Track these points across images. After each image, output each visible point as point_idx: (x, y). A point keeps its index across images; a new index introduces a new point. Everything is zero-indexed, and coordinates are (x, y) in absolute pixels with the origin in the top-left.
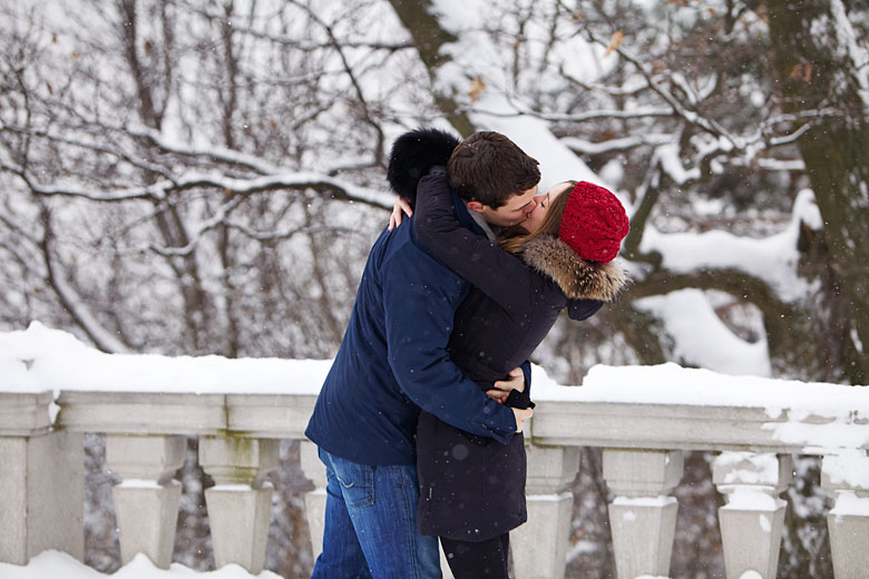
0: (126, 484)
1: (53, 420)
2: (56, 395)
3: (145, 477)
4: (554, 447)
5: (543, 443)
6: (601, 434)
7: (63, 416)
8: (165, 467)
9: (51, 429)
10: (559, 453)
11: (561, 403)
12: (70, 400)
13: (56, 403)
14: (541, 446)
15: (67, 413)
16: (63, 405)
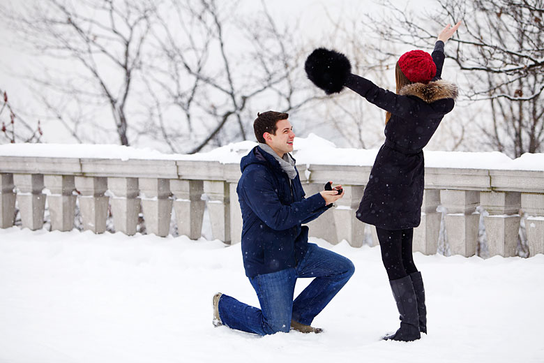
0: (339, 207)
1: (308, 178)
2: (308, 166)
3: (346, 205)
4: (501, 192)
5: (496, 190)
6: (518, 186)
7: (312, 176)
8: (353, 200)
9: (308, 182)
10: (503, 195)
11: (501, 171)
12: (313, 169)
13: (309, 170)
14: (496, 192)
15: (313, 175)
16: (311, 171)
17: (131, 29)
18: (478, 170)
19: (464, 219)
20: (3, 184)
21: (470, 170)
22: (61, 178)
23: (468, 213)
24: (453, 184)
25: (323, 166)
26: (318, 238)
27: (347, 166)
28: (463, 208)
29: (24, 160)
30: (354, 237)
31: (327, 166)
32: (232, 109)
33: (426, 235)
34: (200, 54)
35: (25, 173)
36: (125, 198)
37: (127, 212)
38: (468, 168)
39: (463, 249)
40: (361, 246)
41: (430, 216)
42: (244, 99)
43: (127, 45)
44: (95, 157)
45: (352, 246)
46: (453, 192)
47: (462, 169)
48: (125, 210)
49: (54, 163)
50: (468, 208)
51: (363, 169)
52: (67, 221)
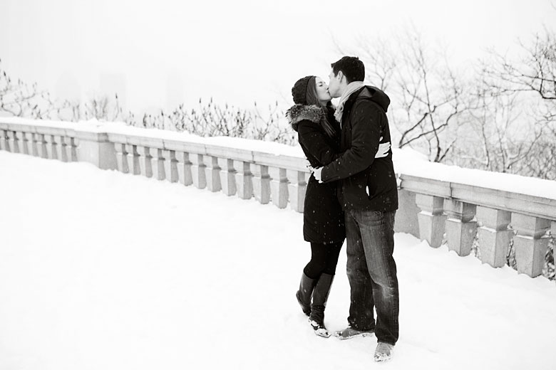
0: (422, 212)
2: (399, 176)
3: (429, 211)
8: (434, 208)
12: (403, 178)
13: (400, 179)
15: (403, 183)
16: (402, 180)
17: (385, 73)
18: (551, 200)
19: (533, 243)
20: (213, 163)
21: (543, 199)
22: (242, 163)
23: (537, 238)
24: (525, 209)
25: (411, 176)
26: (406, 233)
27: (430, 179)
28: (533, 232)
29: (222, 148)
30: (433, 239)
31: (414, 177)
32: (428, 112)
33: (496, 251)
34: (416, 85)
35: (223, 158)
36: (279, 182)
37: (280, 192)
38: (541, 196)
39: (530, 270)
40: (440, 246)
41: (501, 233)
42: (435, 107)
43: (383, 80)
44: (261, 151)
45: (431, 246)
46: (524, 216)
47: (534, 197)
48: (278, 190)
49: (238, 153)
50: (537, 232)
51: (443, 183)
52: (247, 192)
